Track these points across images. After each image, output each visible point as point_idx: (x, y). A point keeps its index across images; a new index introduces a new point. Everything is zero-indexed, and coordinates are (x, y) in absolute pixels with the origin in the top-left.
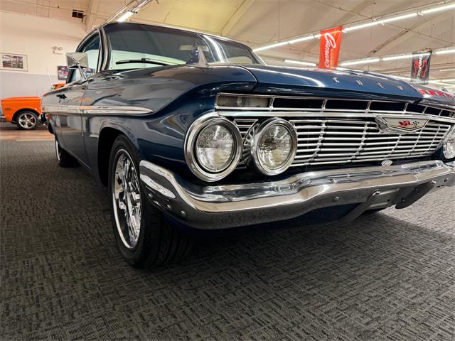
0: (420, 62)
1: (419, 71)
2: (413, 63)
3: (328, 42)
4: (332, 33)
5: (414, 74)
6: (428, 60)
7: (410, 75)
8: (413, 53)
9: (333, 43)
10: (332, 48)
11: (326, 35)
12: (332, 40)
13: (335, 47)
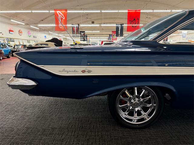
0: (75, 28)
1: (76, 32)
2: (73, 29)
3: (59, 15)
4: (61, 11)
5: (74, 33)
6: (78, 28)
7: (72, 33)
8: (72, 24)
9: (62, 16)
10: (62, 19)
11: (58, 12)
12: (62, 15)
13: (64, 19)
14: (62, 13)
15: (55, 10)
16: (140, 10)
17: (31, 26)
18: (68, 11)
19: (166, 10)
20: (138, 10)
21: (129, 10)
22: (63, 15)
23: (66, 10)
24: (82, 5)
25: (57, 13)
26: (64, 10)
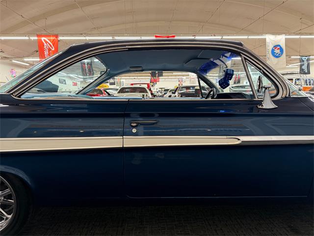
3: (45, 44)
4: (49, 38)
5: (85, 73)
9: (51, 46)
10: (49, 50)
11: (43, 39)
12: (49, 44)
13: (53, 49)
14: (50, 40)
15: (38, 36)
16: (174, 36)
17: (13, 61)
18: (60, 38)
19: (215, 35)
20: (171, 37)
21: (156, 37)
22: (51, 44)
23: (57, 36)
24: (102, 27)
25: (41, 40)
26: (53, 36)
